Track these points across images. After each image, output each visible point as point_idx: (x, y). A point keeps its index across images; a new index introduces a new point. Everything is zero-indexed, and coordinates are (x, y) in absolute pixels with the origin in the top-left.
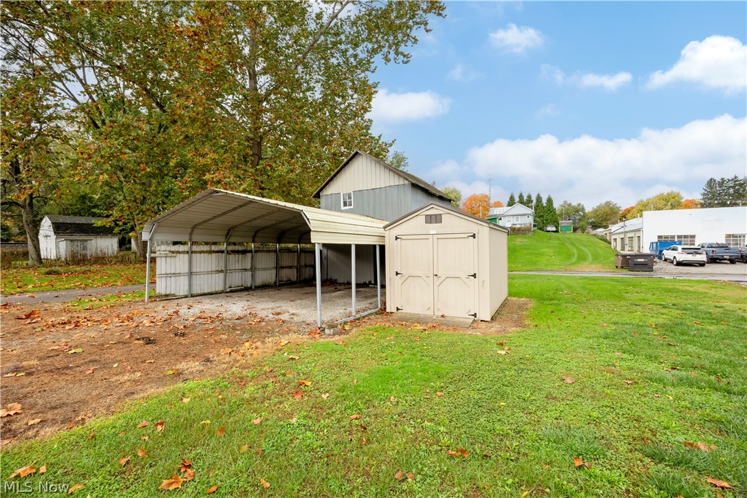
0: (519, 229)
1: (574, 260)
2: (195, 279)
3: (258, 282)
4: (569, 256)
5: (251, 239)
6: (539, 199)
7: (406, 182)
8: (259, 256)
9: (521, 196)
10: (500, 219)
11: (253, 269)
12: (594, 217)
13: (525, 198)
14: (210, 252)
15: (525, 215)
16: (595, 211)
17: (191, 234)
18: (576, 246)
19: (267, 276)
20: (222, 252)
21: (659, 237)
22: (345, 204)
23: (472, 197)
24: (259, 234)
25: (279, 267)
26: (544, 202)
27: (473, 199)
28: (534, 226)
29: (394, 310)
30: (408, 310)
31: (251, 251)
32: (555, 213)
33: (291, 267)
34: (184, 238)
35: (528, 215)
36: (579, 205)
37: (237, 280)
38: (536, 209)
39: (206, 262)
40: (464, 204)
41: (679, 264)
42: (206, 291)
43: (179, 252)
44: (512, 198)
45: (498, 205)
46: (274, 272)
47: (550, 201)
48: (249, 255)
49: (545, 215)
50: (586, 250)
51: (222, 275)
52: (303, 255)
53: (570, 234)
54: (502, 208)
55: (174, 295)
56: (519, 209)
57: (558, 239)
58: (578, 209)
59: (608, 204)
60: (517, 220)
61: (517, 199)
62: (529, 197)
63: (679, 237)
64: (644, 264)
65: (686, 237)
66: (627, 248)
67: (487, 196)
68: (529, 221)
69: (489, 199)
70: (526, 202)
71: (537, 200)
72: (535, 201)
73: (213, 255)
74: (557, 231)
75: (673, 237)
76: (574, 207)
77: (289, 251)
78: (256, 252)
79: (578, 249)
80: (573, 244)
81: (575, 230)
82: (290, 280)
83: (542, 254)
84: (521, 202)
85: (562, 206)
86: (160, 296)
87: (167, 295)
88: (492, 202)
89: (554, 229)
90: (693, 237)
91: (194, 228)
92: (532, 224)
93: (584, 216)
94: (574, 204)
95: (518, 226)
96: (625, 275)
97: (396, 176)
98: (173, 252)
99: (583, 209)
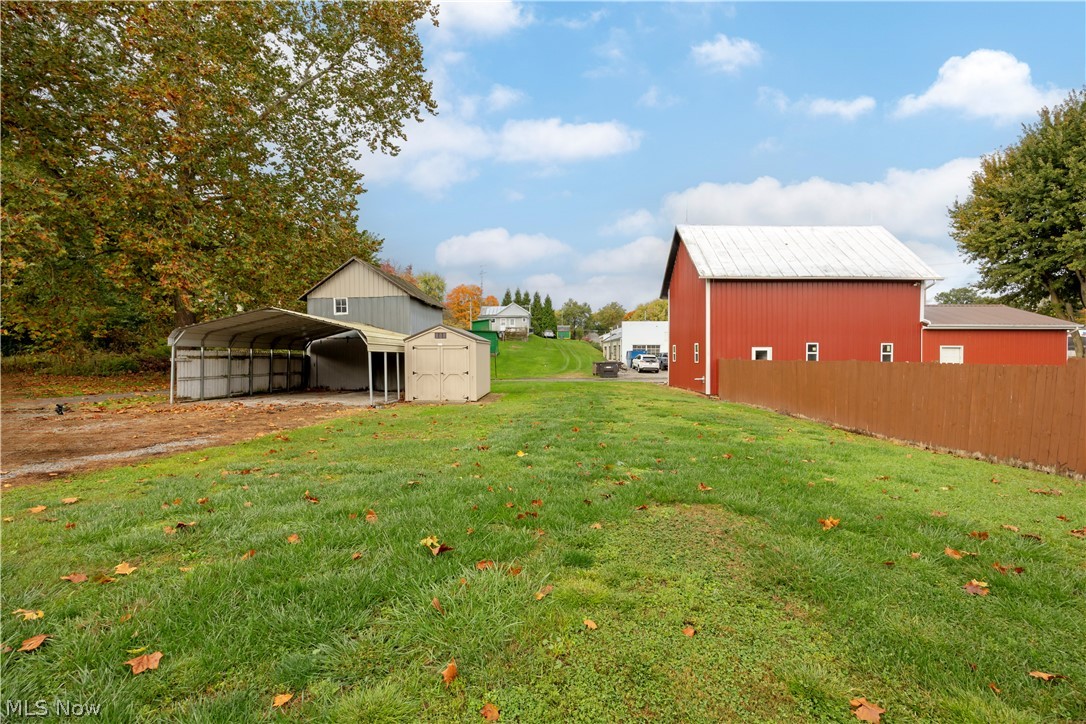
0: (514, 334)
1: (564, 368)
2: (208, 383)
3: (255, 387)
4: (561, 365)
5: (228, 344)
6: (537, 297)
7: (405, 294)
8: (257, 362)
9: (518, 294)
10: (493, 321)
11: (251, 375)
12: (601, 321)
13: (523, 296)
14: (217, 357)
15: (520, 317)
16: (601, 313)
17: (203, 340)
18: (570, 355)
19: (262, 382)
20: (226, 357)
21: (634, 346)
22: (338, 310)
23: (459, 288)
24: (257, 340)
25: (272, 374)
26: (543, 301)
27: (461, 290)
28: (531, 330)
29: (412, 399)
30: (421, 398)
31: (249, 357)
32: (554, 316)
33: (282, 374)
34: (197, 343)
35: (524, 318)
36: (585, 305)
37: (239, 384)
38: (533, 310)
39: (215, 367)
40: (450, 296)
41: (642, 371)
42: (214, 396)
43: (194, 357)
44: (508, 295)
45: (492, 302)
46: (267, 378)
47: (548, 301)
48: (247, 361)
49: (542, 317)
50: (578, 359)
51: (226, 379)
52: (292, 361)
53: (568, 342)
54: (495, 308)
55: (190, 398)
56: (515, 310)
57: (555, 346)
58: (584, 310)
59: (614, 305)
60: (512, 324)
61: (513, 297)
62: (527, 295)
63: (649, 346)
64: (610, 371)
65: (653, 346)
66: (613, 357)
67: (478, 289)
68: (525, 324)
69: (481, 292)
70: (522, 302)
71: (535, 300)
72: (532, 301)
73: (220, 360)
74: (555, 337)
75: (644, 347)
76: (579, 307)
77: (280, 356)
78: (254, 357)
79: (572, 357)
80: (568, 352)
81: (573, 338)
82: (280, 387)
83: (534, 363)
84: (518, 301)
85: (567, 304)
86: (179, 399)
87: (186, 398)
88: (485, 296)
89: (552, 334)
90: (658, 347)
91: (207, 335)
92: (529, 327)
93: (590, 319)
94: (580, 303)
95: (513, 330)
96: (598, 380)
97: (395, 288)
98: (189, 357)
99: (589, 310)
